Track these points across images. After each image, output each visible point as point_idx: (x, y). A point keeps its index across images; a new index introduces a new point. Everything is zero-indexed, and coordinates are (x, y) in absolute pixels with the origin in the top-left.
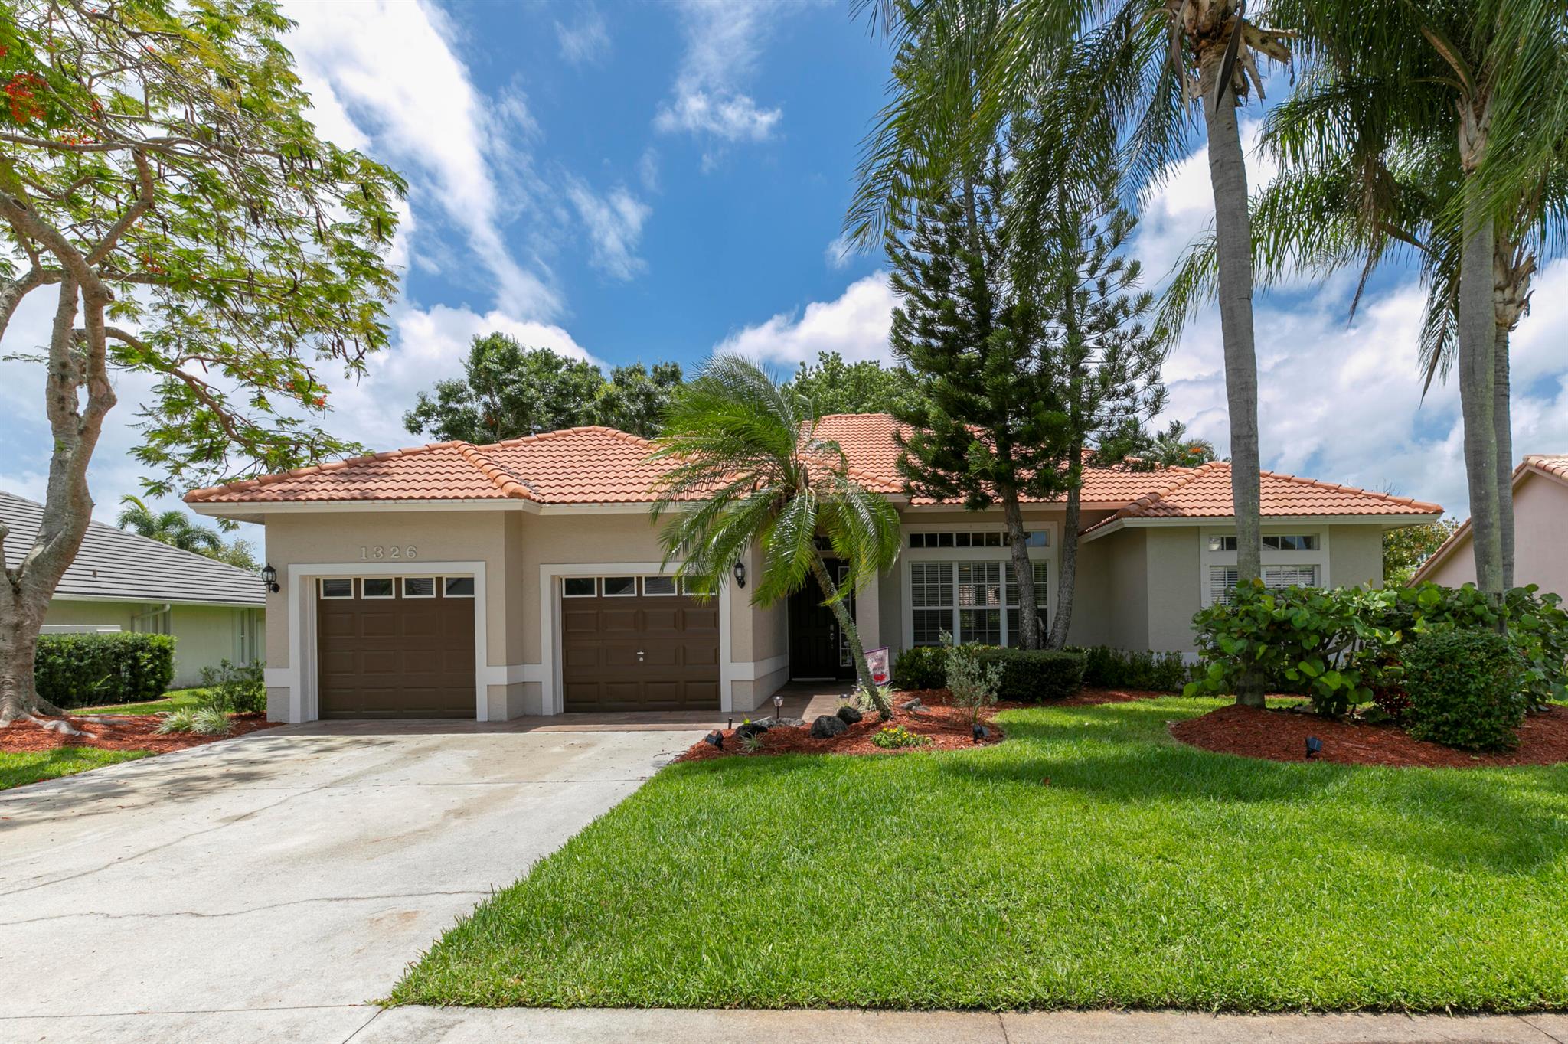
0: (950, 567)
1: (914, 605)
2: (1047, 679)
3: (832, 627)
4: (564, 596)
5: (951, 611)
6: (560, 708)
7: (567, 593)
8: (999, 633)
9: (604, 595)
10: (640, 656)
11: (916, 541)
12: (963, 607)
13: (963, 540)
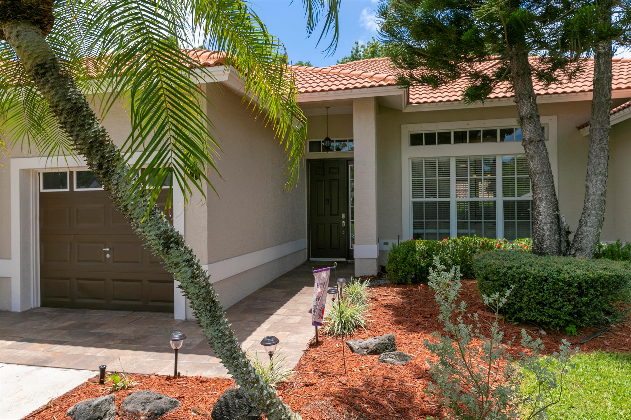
0: (447, 164)
1: (413, 197)
2: (587, 304)
3: (343, 216)
4: (42, 190)
5: (449, 203)
6: (35, 301)
7: (45, 188)
8: (495, 224)
9: (75, 189)
10: (106, 252)
11: (416, 140)
12: (459, 199)
13: (460, 137)
